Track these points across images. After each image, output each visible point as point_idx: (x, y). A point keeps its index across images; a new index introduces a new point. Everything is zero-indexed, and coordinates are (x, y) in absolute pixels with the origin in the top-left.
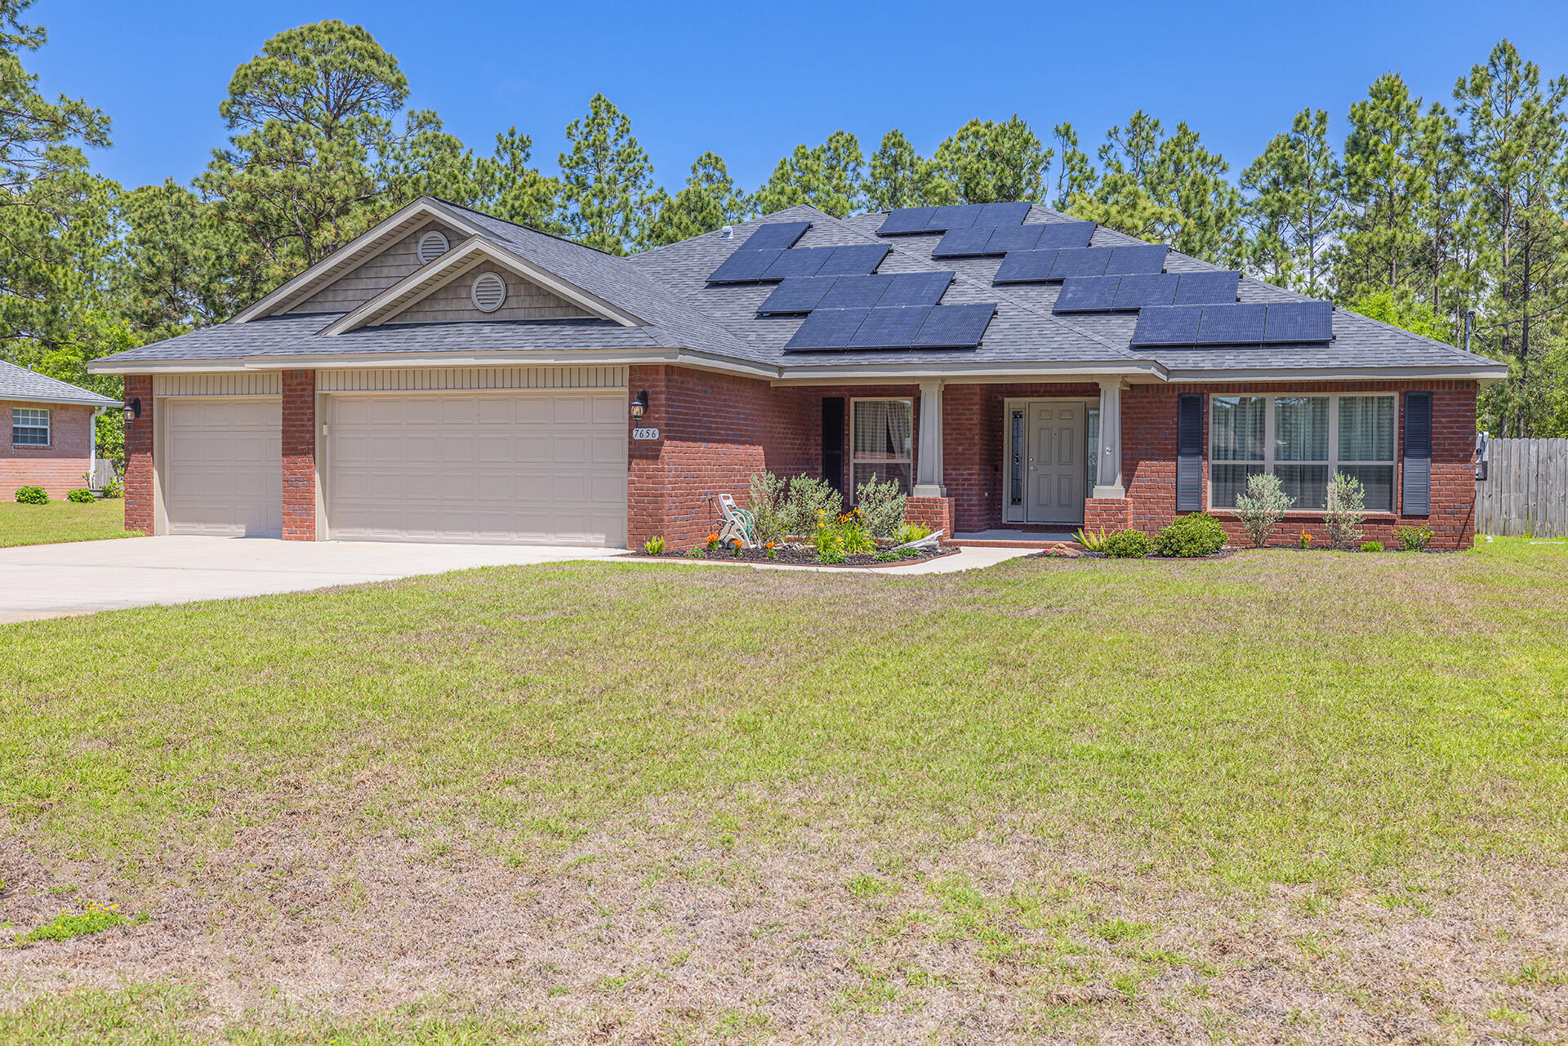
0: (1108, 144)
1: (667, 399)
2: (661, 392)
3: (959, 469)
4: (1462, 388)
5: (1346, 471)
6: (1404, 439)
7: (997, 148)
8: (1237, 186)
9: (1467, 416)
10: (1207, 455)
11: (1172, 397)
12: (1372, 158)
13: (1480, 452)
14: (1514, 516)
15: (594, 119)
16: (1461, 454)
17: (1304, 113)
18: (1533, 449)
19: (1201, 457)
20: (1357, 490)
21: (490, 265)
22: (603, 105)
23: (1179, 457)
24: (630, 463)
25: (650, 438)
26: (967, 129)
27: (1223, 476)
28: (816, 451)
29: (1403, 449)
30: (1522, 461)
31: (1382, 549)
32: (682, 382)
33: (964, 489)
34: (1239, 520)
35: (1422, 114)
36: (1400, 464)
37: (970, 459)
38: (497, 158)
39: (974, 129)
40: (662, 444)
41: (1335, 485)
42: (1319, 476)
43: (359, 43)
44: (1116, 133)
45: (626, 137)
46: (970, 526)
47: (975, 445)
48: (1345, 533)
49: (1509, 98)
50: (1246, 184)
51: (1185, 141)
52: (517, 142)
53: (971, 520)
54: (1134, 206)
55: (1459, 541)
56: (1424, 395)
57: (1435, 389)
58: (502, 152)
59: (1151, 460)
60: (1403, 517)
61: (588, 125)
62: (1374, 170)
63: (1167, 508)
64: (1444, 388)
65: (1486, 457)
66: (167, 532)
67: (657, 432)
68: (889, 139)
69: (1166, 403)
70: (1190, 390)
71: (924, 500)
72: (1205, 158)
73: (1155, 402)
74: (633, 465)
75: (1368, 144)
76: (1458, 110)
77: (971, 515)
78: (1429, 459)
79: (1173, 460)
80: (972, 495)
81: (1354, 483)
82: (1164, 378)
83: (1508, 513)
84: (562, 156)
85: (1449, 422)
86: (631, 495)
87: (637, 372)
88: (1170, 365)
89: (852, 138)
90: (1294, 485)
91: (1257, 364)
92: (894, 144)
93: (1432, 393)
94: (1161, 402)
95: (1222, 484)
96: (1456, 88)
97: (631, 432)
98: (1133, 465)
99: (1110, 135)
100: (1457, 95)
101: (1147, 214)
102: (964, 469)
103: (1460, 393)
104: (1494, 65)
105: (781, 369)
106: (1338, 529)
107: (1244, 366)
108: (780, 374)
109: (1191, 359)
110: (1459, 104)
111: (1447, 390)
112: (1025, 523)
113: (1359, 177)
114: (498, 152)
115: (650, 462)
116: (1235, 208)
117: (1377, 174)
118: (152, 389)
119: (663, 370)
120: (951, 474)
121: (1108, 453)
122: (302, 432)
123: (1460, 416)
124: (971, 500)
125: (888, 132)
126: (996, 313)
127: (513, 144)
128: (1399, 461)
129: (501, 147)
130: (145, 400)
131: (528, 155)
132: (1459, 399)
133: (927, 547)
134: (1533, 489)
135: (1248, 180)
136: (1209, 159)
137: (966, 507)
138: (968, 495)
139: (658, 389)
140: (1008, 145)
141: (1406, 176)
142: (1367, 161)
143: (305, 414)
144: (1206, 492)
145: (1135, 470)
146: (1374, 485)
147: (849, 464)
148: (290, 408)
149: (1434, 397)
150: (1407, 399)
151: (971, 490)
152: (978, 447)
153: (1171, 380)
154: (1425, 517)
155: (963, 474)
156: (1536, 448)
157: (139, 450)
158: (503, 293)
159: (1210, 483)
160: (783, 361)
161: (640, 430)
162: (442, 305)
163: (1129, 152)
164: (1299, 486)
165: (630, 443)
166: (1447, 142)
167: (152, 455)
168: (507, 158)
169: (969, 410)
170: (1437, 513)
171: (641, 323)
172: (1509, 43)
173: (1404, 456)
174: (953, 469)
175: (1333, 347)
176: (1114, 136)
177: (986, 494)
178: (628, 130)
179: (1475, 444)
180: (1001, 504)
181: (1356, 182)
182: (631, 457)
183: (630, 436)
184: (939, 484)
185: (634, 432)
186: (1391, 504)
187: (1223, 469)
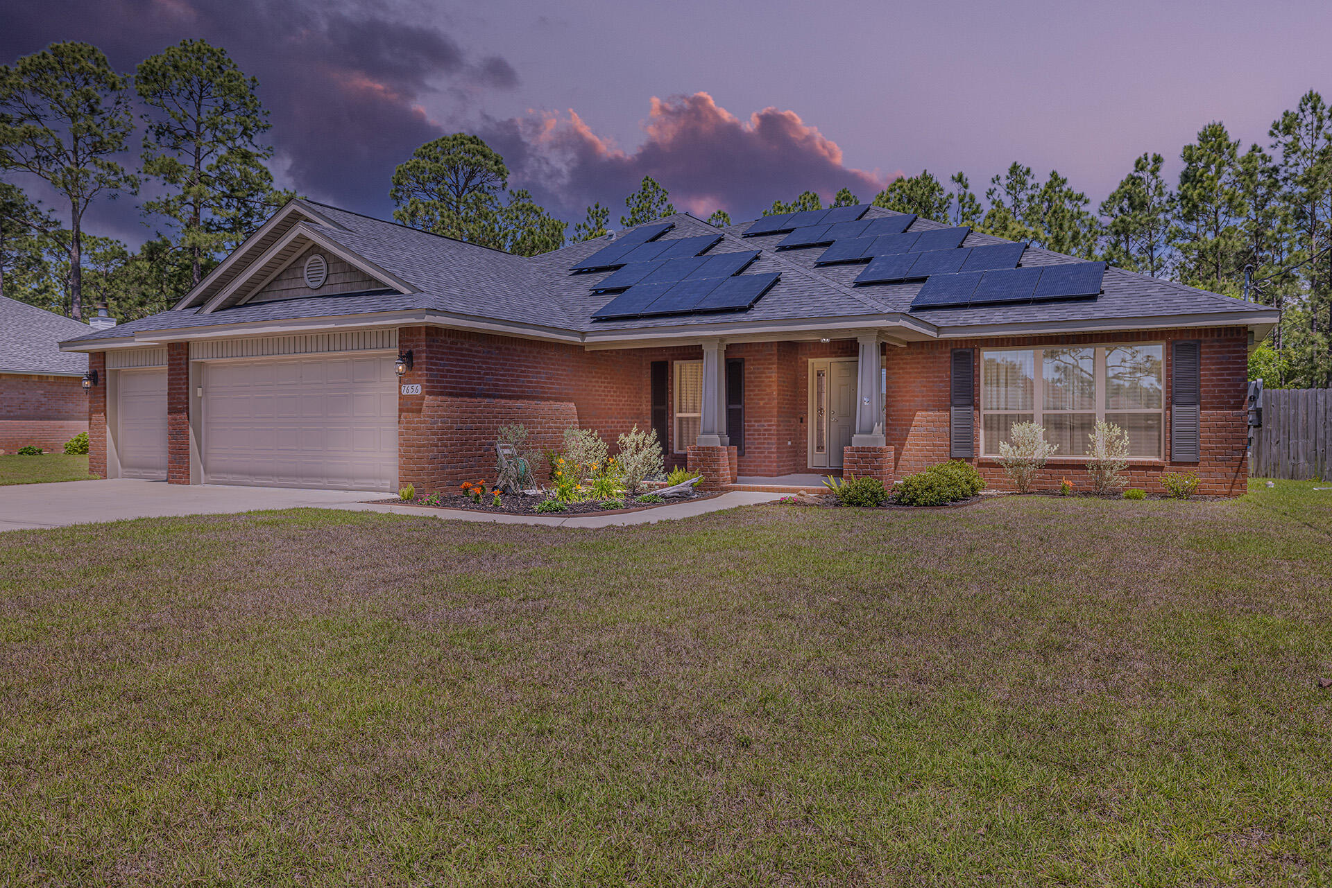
0: (993, 188)
1: (427, 358)
2: (423, 351)
3: (760, 421)
4: (1232, 335)
5: (1110, 419)
6: (1171, 387)
7: (912, 195)
8: (1097, 216)
9: (1238, 363)
10: (978, 405)
11: (945, 353)
12: (1199, 185)
13: (1253, 399)
14: (1302, 460)
15: (643, 193)
16: (1232, 401)
17: (1143, 157)
18: (1321, 398)
19: (972, 408)
20: (1120, 438)
21: (315, 249)
22: (650, 184)
23: (953, 408)
24: (400, 417)
25: (414, 393)
26: (895, 185)
27: (996, 425)
28: (646, 406)
29: (1171, 397)
30: (1309, 410)
31: (1144, 495)
32: (452, 343)
33: (765, 439)
34: (1002, 467)
35: (1242, 152)
36: (1168, 412)
37: (770, 412)
38: (587, 223)
39: (899, 184)
40: (423, 398)
41: (1101, 433)
42: (1087, 424)
43: (472, 146)
44: (998, 179)
45: (666, 204)
46: (770, 471)
47: (774, 399)
48: (1108, 479)
49: (1315, 135)
50: (1104, 213)
51: (1055, 184)
52: (600, 212)
53: (770, 466)
54: (1005, 228)
55: (1231, 488)
56: (1192, 343)
57: (1203, 338)
58: (590, 219)
59: (927, 410)
60: (1172, 464)
61: (639, 197)
62: (1199, 194)
63: (942, 455)
64: (1213, 335)
65: (1260, 404)
66: (120, 475)
67: (419, 387)
68: (840, 195)
69: (939, 357)
70: (961, 345)
71: (703, 449)
72: (1071, 196)
73: (930, 358)
74: (402, 419)
75: (1195, 176)
76: (1272, 146)
77: (771, 462)
78: (1198, 407)
79: (947, 410)
80: (772, 444)
81: (1117, 431)
82: (934, 334)
83: (1297, 458)
84: (623, 218)
85: (1219, 369)
86: (401, 445)
87: (406, 333)
88: (942, 323)
89: (815, 196)
90: (1064, 433)
91: (1023, 319)
92: (843, 199)
93: (1200, 342)
94: (935, 358)
95: (995, 433)
96: (1271, 129)
97: (400, 388)
98: (910, 416)
99: (994, 182)
100: (1272, 134)
101: (1014, 233)
102: (765, 421)
103: (1229, 340)
104: (1303, 111)
105: (583, 334)
106: (1102, 475)
107: (1010, 320)
108: (583, 339)
109: (962, 317)
110: (1273, 141)
111: (1216, 337)
112: (828, 468)
113: (1190, 200)
114: (588, 219)
115: (415, 415)
116: (1093, 230)
117: (1202, 198)
118: (105, 362)
119: (423, 331)
120: (754, 426)
121: (866, 403)
122: (179, 394)
123: (1230, 363)
124: (771, 448)
125: (840, 190)
126: (778, 280)
127: (597, 214)
128: (1167, 408)
129: (590, 216)
130: (100, 371)
131: (607, 221)
132: (1229, 346)
133: (679, 493)
134: (1321, 435)
135: (1105, 208)
136: (1074, 197)
137: (766, 454)
138: (768, 443)
139: (420, 348)
140: (920, 192)
141: (1227, 197)
142: (1195, 188)
143: (181, 379)
144: (978, 441)
145: (913, 420)
146: (1143, 433)
147: (672, 418)
148: (172, 375)
149: (1202, 345)
150: (1174, 348)
151: (771, 439)
152: (776, 401)
153: (941, 336)
154: (1196, 464)
155: (764, 426)
156: (1323, 398)
157: (97, 412)
158: (325, 271)
159: (982, 432)
160: (587, 326)
161: (407, 386)
162: (285, 285)
163: (1008, 193)
164: (1069, 434)
165: (400, 398)
166: (1262, 172)
167: (105, 415)
168: (594, 222)
169: (768, 369)
170: (1207, 460)
171: (415, 290)
172: (1314, 92)
173: (1172, 403)
174: (755, 421)
175: (1101, 301)
176: (997, 182)
177: (789, 443)
178: (666, 199)
179: (1246, 391)
180: (806, 452)
181: (1188, 203)
182: (401, 411)
183: (400, 392)
184: (720, 434)
185: (403, 388)
186: (1159, 451)
187: (996, 418)
